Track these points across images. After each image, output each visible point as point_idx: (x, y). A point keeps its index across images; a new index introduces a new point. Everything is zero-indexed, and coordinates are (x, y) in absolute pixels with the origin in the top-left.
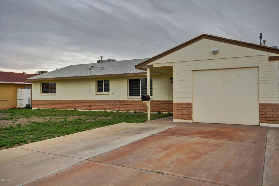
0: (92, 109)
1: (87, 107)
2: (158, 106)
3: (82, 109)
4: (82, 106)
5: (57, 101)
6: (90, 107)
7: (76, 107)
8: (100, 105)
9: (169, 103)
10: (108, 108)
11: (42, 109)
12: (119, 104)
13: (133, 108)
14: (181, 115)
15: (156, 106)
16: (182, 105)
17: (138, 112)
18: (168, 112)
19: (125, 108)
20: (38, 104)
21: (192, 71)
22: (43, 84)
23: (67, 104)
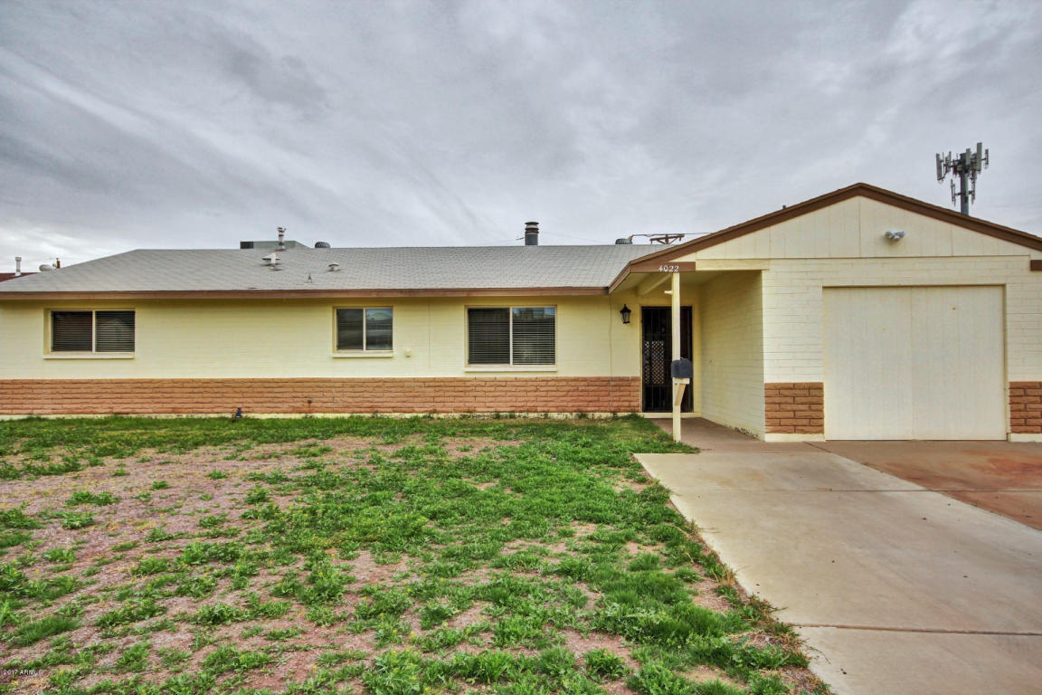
0: (317, 412)
1: (293, 405)
2: (576, 393)
3: (271, 412)
4: (269, 402)
5: (139, 385)
6: (310, 402)
7: (240, 406)
8: (353, 394)
9: (612, 383)
10: (386, 404)
11: (53, 417)
12: (432, 389)
13: (487, 404)
14: (790, 422)
15: (570, 393)
16: (794, 389)
17: (508, 414)
18: (611, 412)
19: (456, 404)
20: (29, 396)
21: (824, 288)
22: (55, 315)
23: (192, 395)
